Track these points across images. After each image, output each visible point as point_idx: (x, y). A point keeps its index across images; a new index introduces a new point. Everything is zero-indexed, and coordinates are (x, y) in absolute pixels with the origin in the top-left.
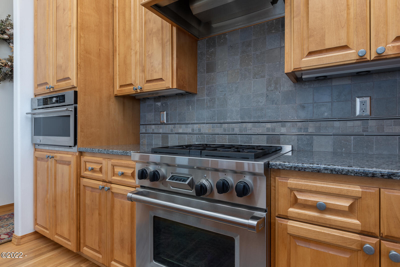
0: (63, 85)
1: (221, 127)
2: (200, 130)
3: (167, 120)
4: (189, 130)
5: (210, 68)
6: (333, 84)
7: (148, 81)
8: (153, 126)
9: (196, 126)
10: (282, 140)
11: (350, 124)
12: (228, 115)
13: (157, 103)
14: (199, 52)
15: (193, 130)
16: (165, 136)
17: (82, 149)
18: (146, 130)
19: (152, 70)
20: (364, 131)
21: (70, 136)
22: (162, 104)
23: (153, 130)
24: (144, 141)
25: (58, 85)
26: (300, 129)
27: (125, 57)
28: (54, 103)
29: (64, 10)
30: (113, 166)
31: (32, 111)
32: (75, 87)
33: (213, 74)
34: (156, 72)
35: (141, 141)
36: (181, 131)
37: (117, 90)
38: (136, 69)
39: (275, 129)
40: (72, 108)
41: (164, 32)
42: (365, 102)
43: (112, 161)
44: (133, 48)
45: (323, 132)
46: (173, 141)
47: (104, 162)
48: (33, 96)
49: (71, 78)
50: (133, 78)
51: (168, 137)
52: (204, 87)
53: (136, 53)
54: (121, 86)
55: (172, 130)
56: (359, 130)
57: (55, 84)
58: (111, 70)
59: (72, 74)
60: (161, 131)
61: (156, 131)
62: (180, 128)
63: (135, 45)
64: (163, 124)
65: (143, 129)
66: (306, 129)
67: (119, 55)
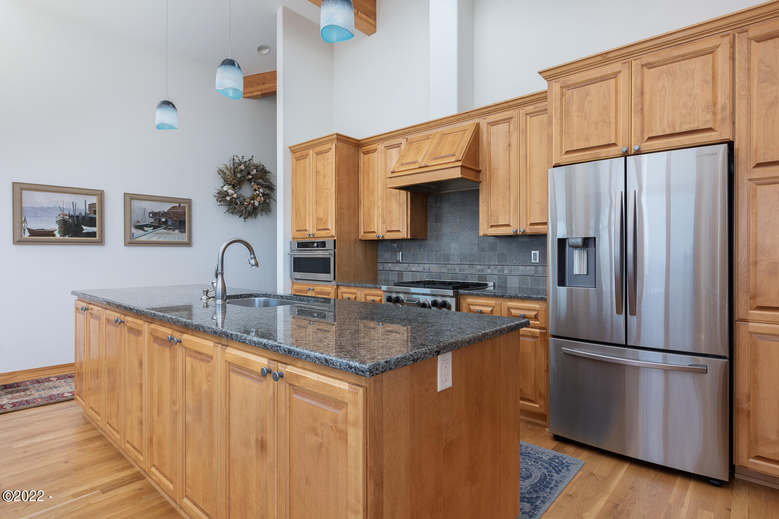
0: (323, 233)
1: (446, 267)
2: (429, 269)
3: (402, 260)
4: (421, 269)
5: (438, 219)
6: (519, 240)
7: (388, 231)
8: (390, 265)
9: (426, 265)
10: (488, 279)
11: (528, 268)
12: (451, 258)
13: (394, 245)
14: (429, 204)
15: (424, 269)
16: (400, 274)
17: (339, 284)
18: (383, 268)
19: (392, 223)
20: (535, 273)
21: (330, 273)
22: (398, 246)
23: (390, 268)
24: (381, 277)
25: (319, 233)
26: (499, 271)
27: (369, 209)
28: (314, 247)
29: (324, 176)
30: (366, 295)
31: (291, 252)
32: (334, 237)
33: (440, 224)
34: (394, 225)
35: (379, 277)
36: (414, 269)
37: (362, 235)
38: (378, 220)
39: (483, 271)
40: (332, 252)
41: (401, 195)
42: (536, 254)
43: (365, 292)
44: (376, 203)
45: (513, 273)
46: (407, 278)
47: (359, 293)
48: (291, 240)
49: (330, 229)
50: (376, 227)
51: (403, 274)
52: (433, 234)
53: (378, 208)
54: (365, 233)
55: (406, 269)
56: (532, 273)
57: (315, 231)
58: (356, 219)
59: (332, 225)
60: (397, 269)
61: (392, 269)
62: (414, 266)
63: (378, 201)
64: (398, 262)
65: (380, 267)
66: (503, 271)
67: (363, 206)
